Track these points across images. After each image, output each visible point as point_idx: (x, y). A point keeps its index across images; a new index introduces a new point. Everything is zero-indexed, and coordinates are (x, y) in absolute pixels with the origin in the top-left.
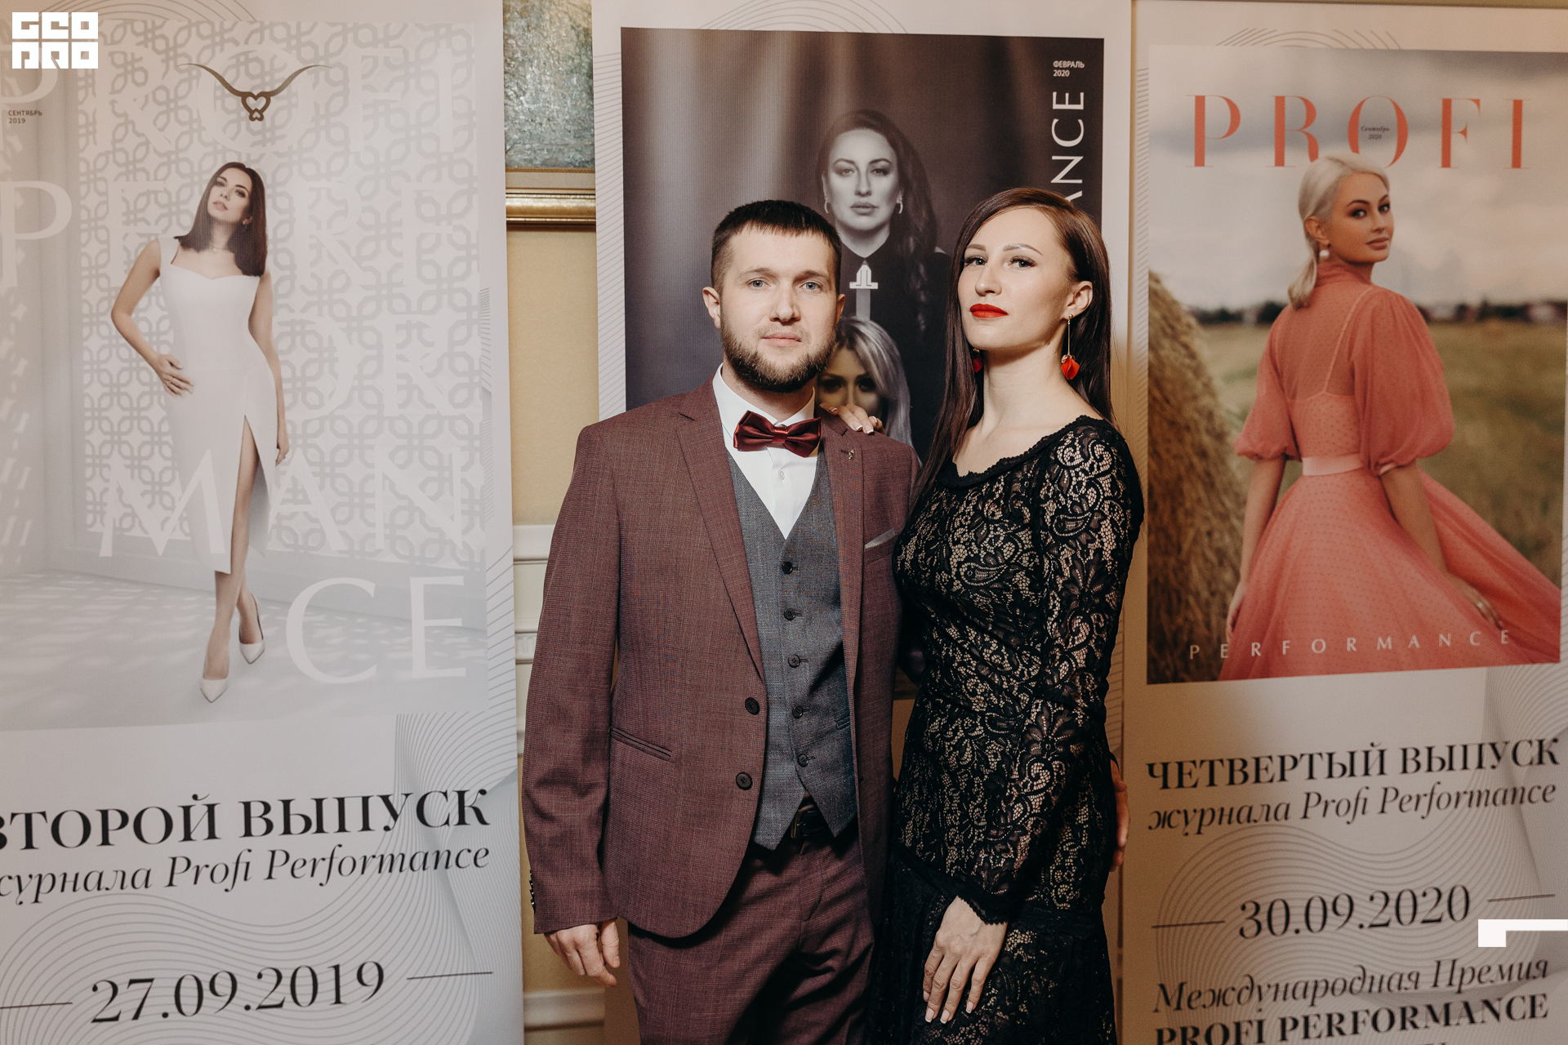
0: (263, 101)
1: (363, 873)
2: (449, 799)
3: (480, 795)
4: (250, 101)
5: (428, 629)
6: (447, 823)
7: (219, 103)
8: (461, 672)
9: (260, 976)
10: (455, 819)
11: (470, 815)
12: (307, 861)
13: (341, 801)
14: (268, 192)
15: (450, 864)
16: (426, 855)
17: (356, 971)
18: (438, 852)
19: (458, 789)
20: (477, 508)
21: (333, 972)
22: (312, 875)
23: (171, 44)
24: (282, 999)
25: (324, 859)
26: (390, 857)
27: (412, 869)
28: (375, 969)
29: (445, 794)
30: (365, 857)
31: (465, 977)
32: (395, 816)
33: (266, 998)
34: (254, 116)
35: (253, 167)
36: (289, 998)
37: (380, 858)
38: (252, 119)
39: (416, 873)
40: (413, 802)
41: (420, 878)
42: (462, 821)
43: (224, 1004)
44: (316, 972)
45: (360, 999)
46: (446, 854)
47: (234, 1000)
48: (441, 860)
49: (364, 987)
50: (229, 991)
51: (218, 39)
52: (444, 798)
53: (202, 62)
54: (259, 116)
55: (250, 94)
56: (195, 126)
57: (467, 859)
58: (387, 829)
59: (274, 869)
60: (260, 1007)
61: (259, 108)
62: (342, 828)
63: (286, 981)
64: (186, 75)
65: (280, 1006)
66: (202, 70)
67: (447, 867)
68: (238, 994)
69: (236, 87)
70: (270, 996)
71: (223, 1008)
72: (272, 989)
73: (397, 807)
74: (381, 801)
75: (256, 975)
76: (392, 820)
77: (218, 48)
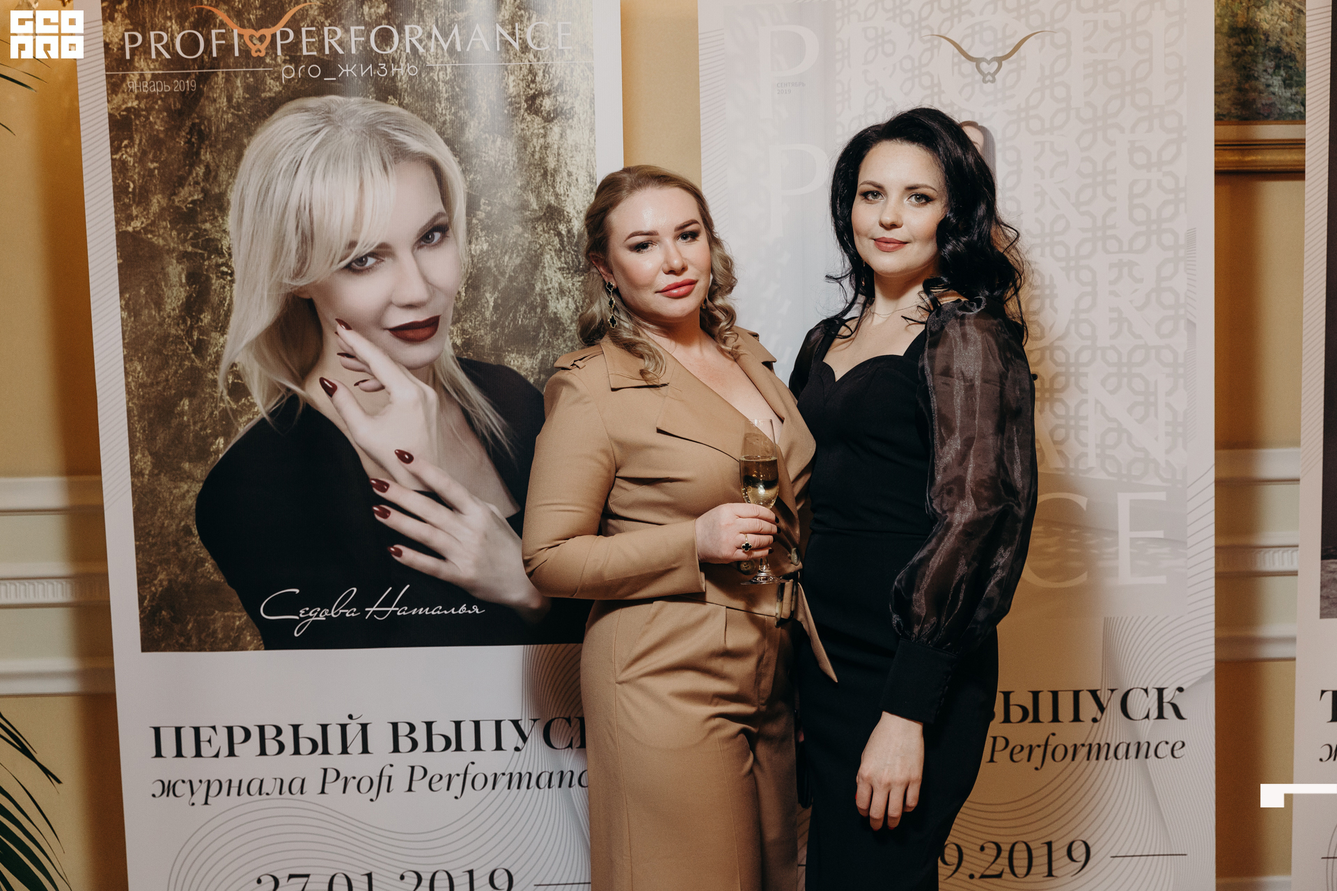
0: (995, 65)
1: (1073, 759)
2: (1150, 695)
3: (1177, 692)
4: (984, 66)
5: (1133, 540)
6: (1147, 717)
7: (956, 68)
8: (1162, 580)
9: (982, 849)
10: (1154, 713)
11: (1168, 710)
12: (1025, 746)
13: (1055, 694)
14: (998, 146)
15: (1149, 754)
16: (1129, 745)
17: (1066, 848)
18: (1139, 743)
19: (1158, 686)
20: (1180, 430)
21: (1045, 849)
22: (1029, 760)
23: (916, 18)
24: (1001, 870)
25: (1039, 746)
26: (1097, 746)
27: (1116, 758)
28: (1083, 848)
29: (1146, 690)
30: (1075, 745)
31: (1161, 857)
32: (1102, 709)
33: (987, 868)
34: (987, 79)
35: (985, 125)
36: (1007, 870)
37: (1087, 748)
38: (984, 81)
39: (1119, 761)
40: (1117, 697)
41: (1123, 766)
42: (1161, 716)
43: (952, 872)
44: (1032, 845)
45: (1072, 872)
46: (1146, 745)
47: (961, 869)
48: (1141, 750)
49: (1073, 863)
50: (956, 861)
51: (956, 12)
52: (1145, 694)
53: (942, 33)
54: (991, 79)
55: (983, 59)
56: (936, 90)
57: (1164, 750)
58: (1095, 720)
59: (996, 754)
60: (983, 876)
61: (992, 71)
62: (1056, 719)
63: (1005, 854)
64: (928, 45)
65: (999, 876)
66: (943, 40)
67: (1146, 757)
68: (964, 864)
69: (971, 54)
70: (991, 867)
71: (951, 876)
72: (992, 860)
73: (1104, 700)
74: (1089, 696)
75: (978, 848)
76: (1099, 713)
77: (956, 20)
